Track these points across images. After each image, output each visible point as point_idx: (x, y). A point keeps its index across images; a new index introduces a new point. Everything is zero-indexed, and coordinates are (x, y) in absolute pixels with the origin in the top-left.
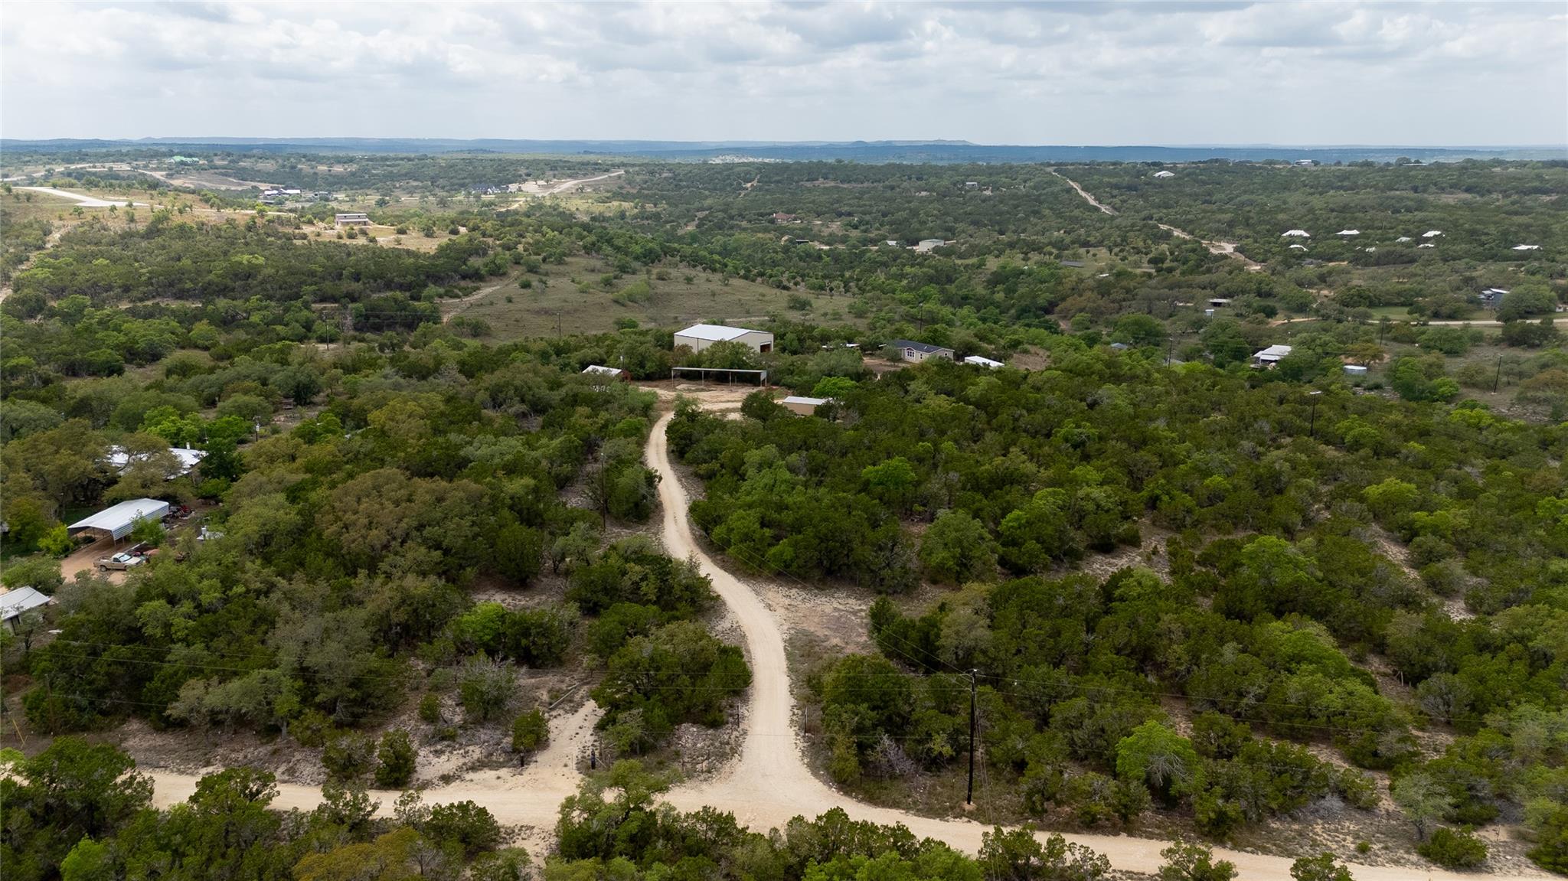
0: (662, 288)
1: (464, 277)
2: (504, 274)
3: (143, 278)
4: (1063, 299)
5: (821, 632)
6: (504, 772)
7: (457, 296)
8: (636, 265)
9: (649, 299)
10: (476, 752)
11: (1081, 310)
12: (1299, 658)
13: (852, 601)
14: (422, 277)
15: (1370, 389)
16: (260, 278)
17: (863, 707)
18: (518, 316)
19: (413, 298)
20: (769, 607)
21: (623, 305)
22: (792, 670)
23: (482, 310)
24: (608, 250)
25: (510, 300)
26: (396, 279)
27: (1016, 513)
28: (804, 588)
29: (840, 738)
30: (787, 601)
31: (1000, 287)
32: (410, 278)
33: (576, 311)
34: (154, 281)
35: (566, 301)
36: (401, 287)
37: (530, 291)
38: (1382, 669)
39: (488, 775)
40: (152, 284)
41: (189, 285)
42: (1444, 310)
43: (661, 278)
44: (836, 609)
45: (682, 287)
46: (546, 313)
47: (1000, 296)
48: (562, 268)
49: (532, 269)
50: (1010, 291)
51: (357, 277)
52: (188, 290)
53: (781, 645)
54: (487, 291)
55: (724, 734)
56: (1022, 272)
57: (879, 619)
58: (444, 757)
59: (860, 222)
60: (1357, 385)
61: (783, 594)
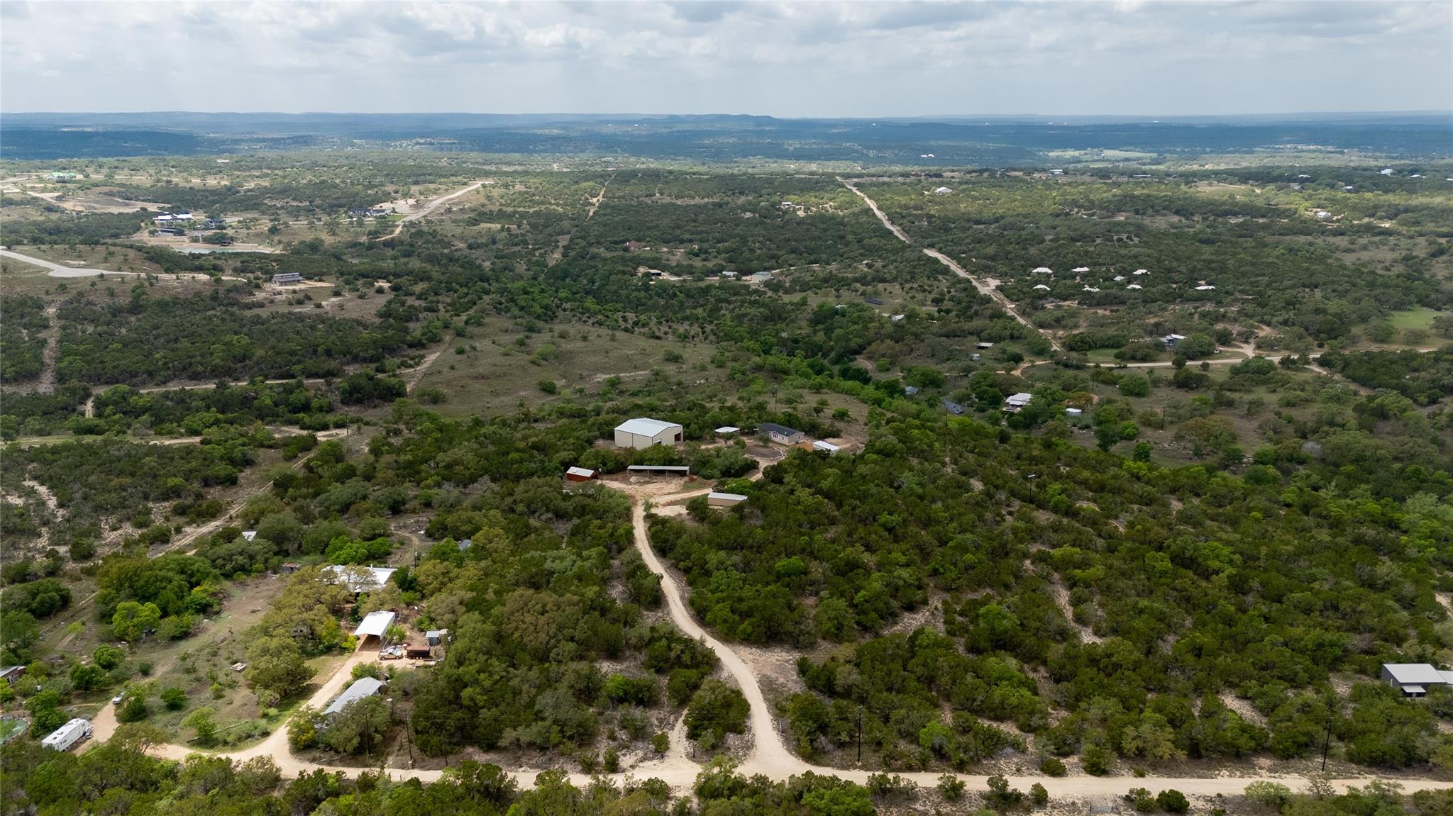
0: (566, 346)
1: (411, 346)
2: (440, 341)
3: (160, 363)
4: (869, 344)
5: (774, 675)
6: (655, 761)
7: (411, 366)
8: (540, 324)
9: (557, 357)
10: (640, 754)
11: (883, 356)
12: (1000, 678)
13: (784, 654)
14: (380, 350)
15: (1082, 428)
16: (255, 359)
17: (810, 723)
18: (463, 383)
19: (378, 370)
20: (743, 661)
21: (539, 365)
22: (766, 700)
23: (434, 379)
24: (515, 311)
25: (452, 368)
26: (361, 354)
27: (863, 592)
28: (758, 648)
29: (802, 738)
30: (752, 657)
31: (820, 327)
32: (371, 352)
33: (505, 374)
34: (170, 365)
35: (495, 365)
36: (365, 360)
37: (465, 356)
38: (1045, 675)
39: (647, 763)
40: (169, 368)
41: (200, 369)
42: (1139, 355)
43: (562, 336)
44: (778, 660)
45: (579, 345)
46: (483, 377)
47: (820, 337)
48: (481, 330)
49: (460, 334)
50: (828, 331)
51: (328, 353)
52: (200, 373)
53: (756, 685)
54: (431, 358)
55: (747, 737)
56: (836, 312)
57: (803, 668)
58: (628, 757)
59: (700, 249)
60: (1075, 426)
61: (748, 652)
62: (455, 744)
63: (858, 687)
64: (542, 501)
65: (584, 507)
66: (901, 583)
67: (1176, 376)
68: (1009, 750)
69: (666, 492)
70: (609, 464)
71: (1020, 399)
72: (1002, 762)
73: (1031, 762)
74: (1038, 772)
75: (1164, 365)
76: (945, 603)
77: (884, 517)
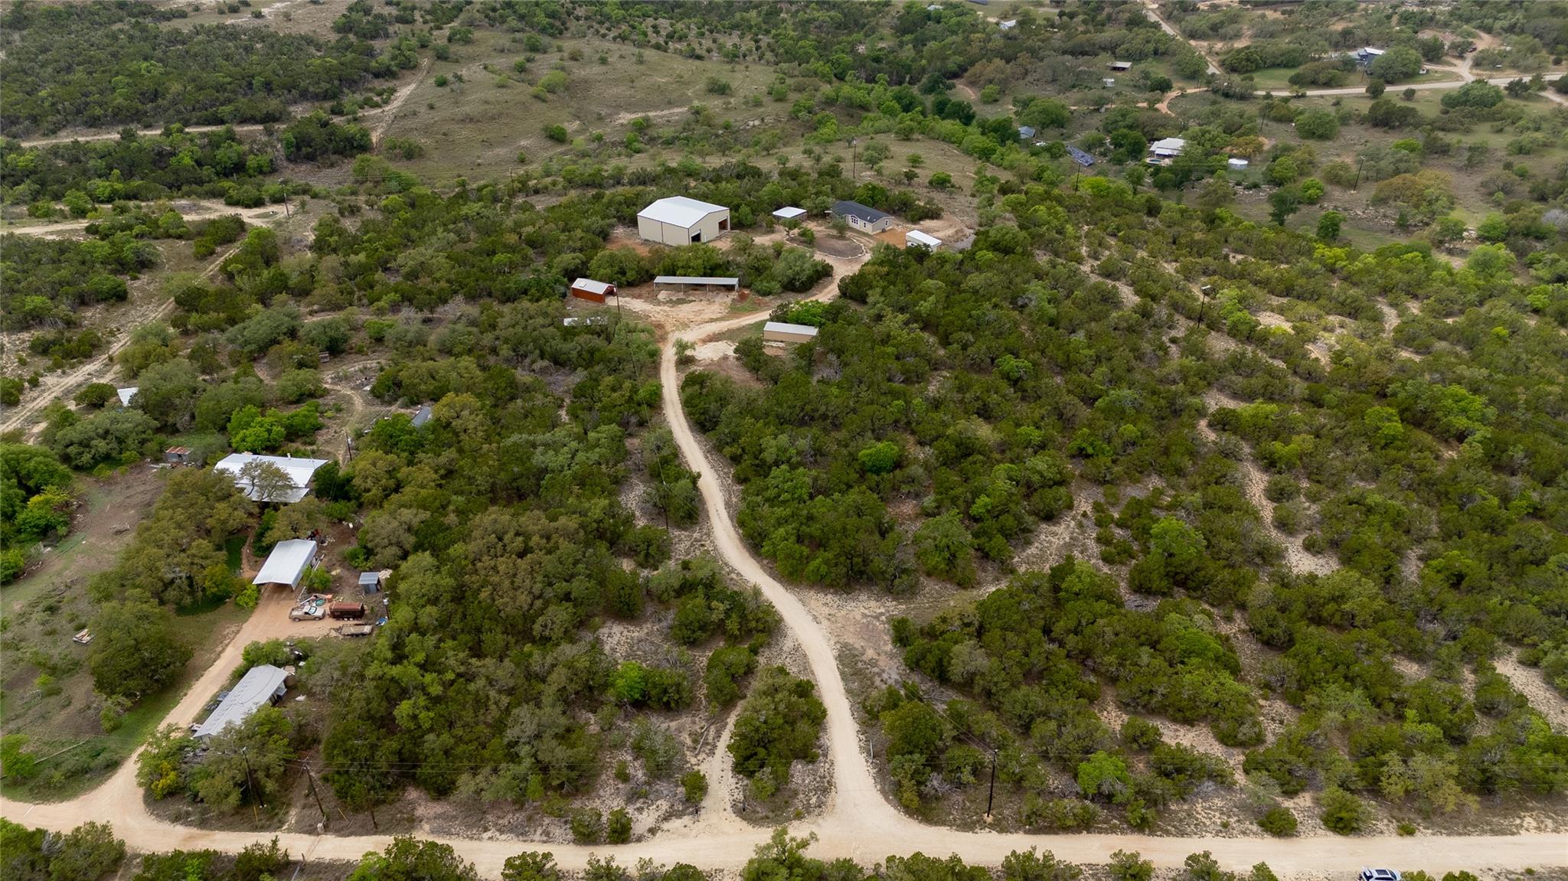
0: (580, 72)
1: (377, 75)
2: (414, 67)
3: (47, 104)
4: (972, 63)
5: (858, 644)
6: (686, 819)
7: (377, 105)
8: (545, 40)
9: (567, 88)
10: (664, 805)
11: (991, 82)
12: (1188, 653)
13: (873, 603)
14: (336, 82)
15: (1248, 188)
16: (169, 96)
18: (445, 129)
19: (337, 111)
20: (815, 618)
21: (544, 101)
22: (849, 692)
23: (408, 123)
24: (512, 21)
25: (431, 107)
26: (311, 89)
27: (983, 500)
28: (836, 593)
29: (905, 782)
30: (826, 610)
31: (908, 37)
32: (324, 86)
33: (500, 115)
34: (60, 107)
35: (487, 102)
36: (316, 97)
37: (448, 89)
38: (1243, 626)
39: (675, 824)
40: (58, 112)
41: (98, 111)
43: (575, 57)
44: (864, 616)
45: (597, 69)
46: (471, 120)
47: (908, 53)
48: (469, 50)
49: (442, 56)
50: (920, 43)
51: (268, 87)
52: (98, 118)
53: (834, 663)
54: (404, 92)
55: (822, 767)
56: (928, 16)
57: (902, 634)
58: (645, 813)
60: (1239, 184)
61: (823, 602)
62: (389, 788)
63: (983, 674)
64: (535, 341)
65: (592, 352)
66: (1036, 478)
67: (1373, 109)
68: (1209, 786)
69: (706, 317)
70: (628, 274)
71: (1169, 146)
72: (1199, 807)
73: (1243, 807)
74: (1255, 828)
75: (1355, 92)
76: (1097, 507)
77: (1009, 362)
